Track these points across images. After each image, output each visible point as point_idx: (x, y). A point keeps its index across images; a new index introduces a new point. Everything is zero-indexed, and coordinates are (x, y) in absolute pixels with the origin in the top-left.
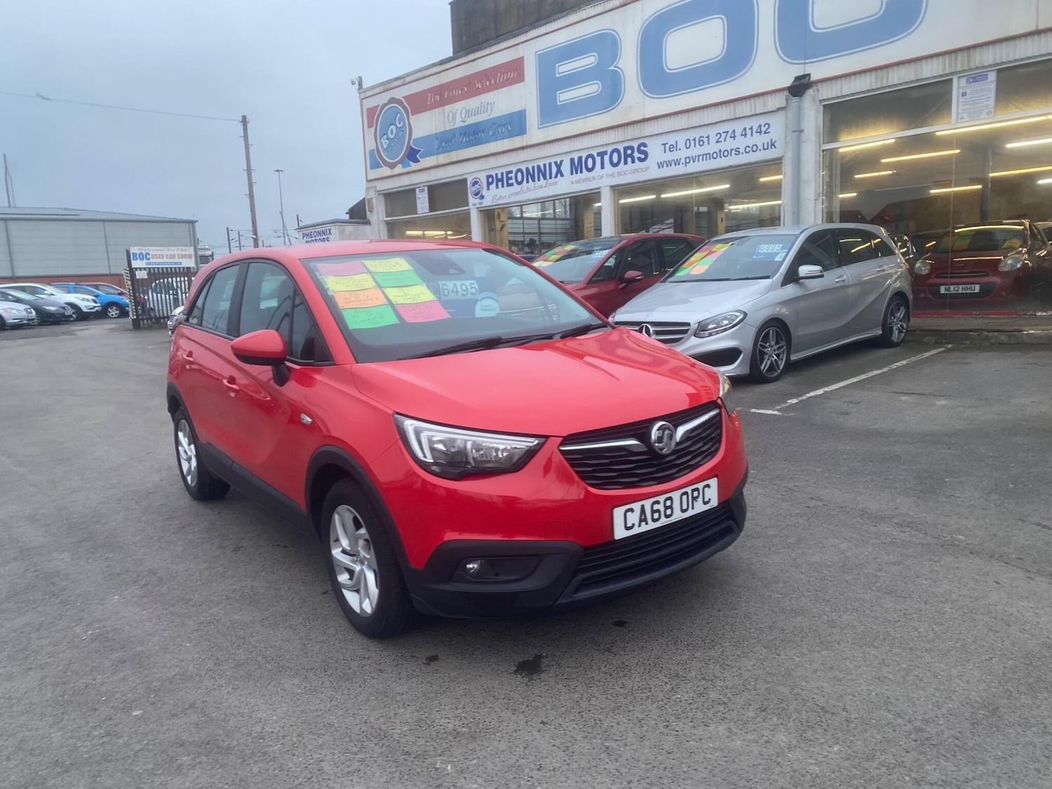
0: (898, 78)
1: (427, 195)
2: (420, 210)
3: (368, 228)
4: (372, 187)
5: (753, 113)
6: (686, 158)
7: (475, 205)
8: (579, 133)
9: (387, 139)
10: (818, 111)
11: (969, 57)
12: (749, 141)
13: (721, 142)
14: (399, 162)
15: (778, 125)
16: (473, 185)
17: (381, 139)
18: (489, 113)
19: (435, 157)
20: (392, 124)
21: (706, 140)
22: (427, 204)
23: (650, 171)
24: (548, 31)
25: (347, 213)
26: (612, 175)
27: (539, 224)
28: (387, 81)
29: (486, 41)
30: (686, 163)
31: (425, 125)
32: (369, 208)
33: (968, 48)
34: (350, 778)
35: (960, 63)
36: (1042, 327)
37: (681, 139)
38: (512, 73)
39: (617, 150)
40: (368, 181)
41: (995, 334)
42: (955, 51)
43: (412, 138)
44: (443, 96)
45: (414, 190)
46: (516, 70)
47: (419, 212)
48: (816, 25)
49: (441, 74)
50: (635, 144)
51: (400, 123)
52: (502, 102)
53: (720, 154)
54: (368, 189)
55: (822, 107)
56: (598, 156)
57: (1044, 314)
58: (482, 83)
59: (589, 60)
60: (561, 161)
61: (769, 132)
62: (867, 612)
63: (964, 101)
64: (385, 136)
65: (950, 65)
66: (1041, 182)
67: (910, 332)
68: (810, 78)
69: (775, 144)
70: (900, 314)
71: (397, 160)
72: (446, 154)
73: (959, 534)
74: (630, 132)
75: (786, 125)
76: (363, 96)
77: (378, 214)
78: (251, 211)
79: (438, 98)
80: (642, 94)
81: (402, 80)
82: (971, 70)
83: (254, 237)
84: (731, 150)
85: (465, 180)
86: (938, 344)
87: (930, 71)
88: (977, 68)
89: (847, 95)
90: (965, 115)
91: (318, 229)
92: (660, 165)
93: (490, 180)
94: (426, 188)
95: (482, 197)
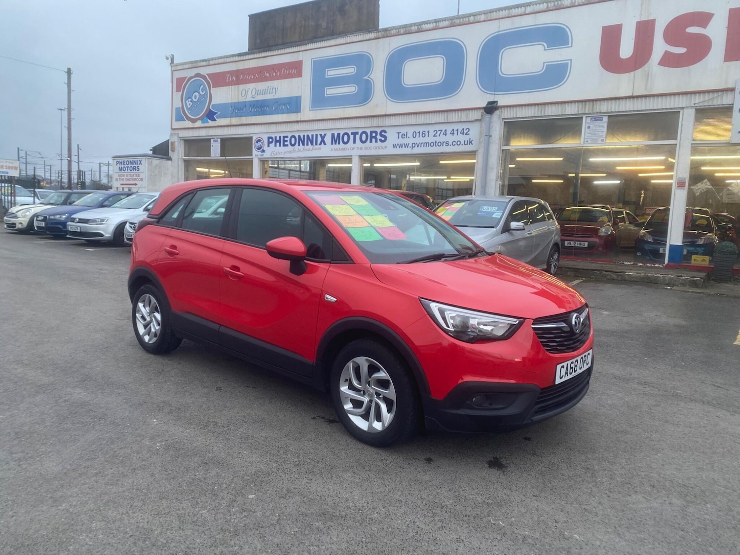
0: (552, 112)
1: (219, 145)
2: (213, 154)
3: (169, 162)
4: (175, 134)
5: (459, 120)
6: (413, 144)
11: (593, 105)
12: (456, 138)
14: (199, 119)
15: (475, 131)
16: (257, 142)
19: (229, 119)
20: (196, 92)
21: (427, 134)
22: (219, 151)
24: (322, 46)
26: (361, 148)
27: (289, 173)
29: (275, 45)
30: (412, 147)
31: (222, 96)
32: (171, 148)
33: (593, 100)
35: (588, 109)
36: (636, 272)
38: (294, 70)
39: (366, 133)
40: (173, 129)
41: (610, 273)
43: (212, 104)
44: (239, 78)
45: (210, 139)
46: (297, 68)
47: (211, 156)
48: (503, 72)
50: (379, 130)
51: (202, 92)
52: (283, 88)
53: (436, 144)
54: (172, 135)
55: (503, 123)
57: (628, 263)
58: (269, 73)
60: (325, 135)
61: (469, 134)
63: (589, 131)
64: (190, 100)
65: (582, 109)
66: (595, 182)
68: (497, 104)
69: (472, 142)
70: (556, 257)
71: (197, 117)
72: (237, 118)
74: (375, 122)
76: (174, 68)
77: (178, 153)
78: (68, 139)
79: (234, 78)
80: (386, 98)
81: (207, 62)
82: (593, 113)
83: (69, 159)
84: (443, 142)
85: (251, 138)
86: (577, 277)
87: (571, 110)
88: (597, 113)
90: (589, 140)
91: (130, 159)
92: (395, 146)
93: (270, 140)
95: (263, 151)
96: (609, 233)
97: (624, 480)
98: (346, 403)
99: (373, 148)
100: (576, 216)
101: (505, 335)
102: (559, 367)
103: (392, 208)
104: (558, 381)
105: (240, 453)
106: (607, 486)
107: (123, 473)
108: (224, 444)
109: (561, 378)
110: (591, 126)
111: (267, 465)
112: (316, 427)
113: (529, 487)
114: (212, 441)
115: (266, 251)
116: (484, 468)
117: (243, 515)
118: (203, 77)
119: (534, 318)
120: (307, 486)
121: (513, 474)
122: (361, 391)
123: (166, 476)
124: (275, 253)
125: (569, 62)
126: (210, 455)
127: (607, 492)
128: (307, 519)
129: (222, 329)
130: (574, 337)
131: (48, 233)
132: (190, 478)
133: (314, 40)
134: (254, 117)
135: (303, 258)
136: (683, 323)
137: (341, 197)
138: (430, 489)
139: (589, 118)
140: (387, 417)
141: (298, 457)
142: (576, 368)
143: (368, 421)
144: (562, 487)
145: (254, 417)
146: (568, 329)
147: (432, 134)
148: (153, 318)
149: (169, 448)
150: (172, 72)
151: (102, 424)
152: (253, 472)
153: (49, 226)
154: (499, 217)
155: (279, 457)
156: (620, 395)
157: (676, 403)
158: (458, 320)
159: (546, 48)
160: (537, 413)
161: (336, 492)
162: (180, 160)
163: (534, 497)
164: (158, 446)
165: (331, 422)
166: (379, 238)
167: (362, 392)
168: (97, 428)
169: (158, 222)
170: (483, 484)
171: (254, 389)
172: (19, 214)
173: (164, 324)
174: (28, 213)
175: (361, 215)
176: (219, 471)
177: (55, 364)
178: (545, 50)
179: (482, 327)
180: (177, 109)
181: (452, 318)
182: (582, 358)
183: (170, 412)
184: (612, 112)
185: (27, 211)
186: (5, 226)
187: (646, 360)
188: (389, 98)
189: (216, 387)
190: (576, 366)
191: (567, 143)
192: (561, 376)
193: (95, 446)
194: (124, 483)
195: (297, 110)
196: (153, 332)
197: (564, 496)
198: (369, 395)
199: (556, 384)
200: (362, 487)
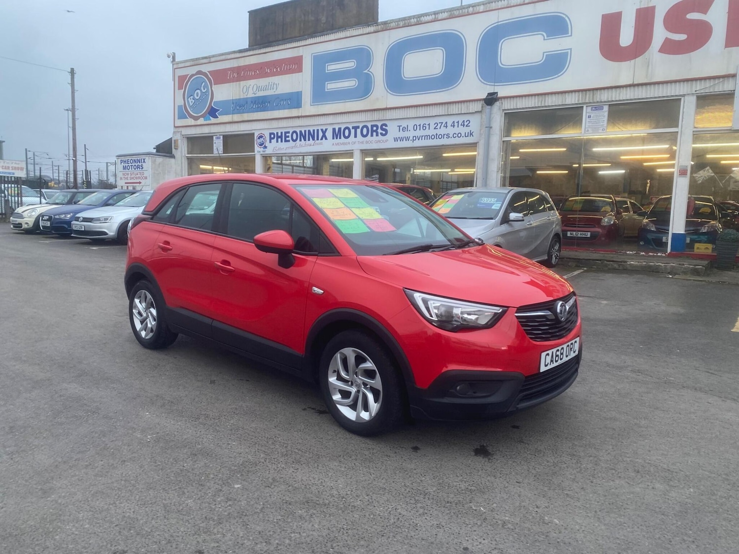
0: (552, 102)
1: (222, 142)
2: (215, 151)
3: (172, 160)
4: (179, 132)
6: (413, 137)
7: (260, 152)
8: (340, 112)
9: (193, 99)
10: (501, 116)
11: (593, 95)
13: (437, 129)
16: (259, 138)
17: (188, 98)
18: (275, 90)
23: (388, 142)
25: (154, 148)
26: (362, 143)
27: (293, 169)
28: (196, 59)
31: (223, 93)
32: (175, 146)
34: (424, 518)
35: (588, 98)
37: (411, 124)
40: (175, 127)
41: (611, 263)
42: (586, 90)
43: (214, 101)
44: (240, 74)
45: (212, 137)
46: (297, 64)
47: (214, 153)
48: (503, 63)
49: (241, 59)
50: (379, 124)
55: (504, 114)
56: (353, 129)
57: (631, 253)
59: (350, 64)
62: (653, 419)
64: (192, 97)
65: (582, 98)
66: (600, 173)
67: (561, 259)
70: (557, 247)
73: (670, 377)
74: (376, 116)
75: (481, 122)
76: (175, 66)
77: (182, 151)
81: (209, 59)
82: (594, 103)
83: (74, 159)
85: (254, 134)
86: (578, 267)
87: (571, 100)
88: (598, 102)
89: (520, 109)
90: (590, 129)
91: (134, 158)
92: (396, 140)
93: (272, 136)
94: (222, 137)
95: (265, 147)
96: (612, 223)
97: (609, 465)
98: (335, 394)
99: (374, 142)
100: (578, 207)
101: (489, 324)
102: (543, 355)
103: (381, 200)
104: (543, 369)
105: (229, 444)
106: (591, 471)
107: (113, 464)
108: (214, 436)
109: (546, 366)
110: (592, 115)
111: (255, 455)
112: (306, 418)
113: (513, 474)
114: (202, 433)
115: (254, 244)
116: (470, 456)
117: (228, 504)
118: (205, 74)
119: (518, 307)
120: (293, 475)
121: (499, 461)
122: (349, 381)
123: (155, 467)
124: (263, 247)
125: (569, 51)
126: (200, 446)
127: (591, 478)
128: (290, 507)
129: (215, 323)
130: (560, 325)
131: (54, 232)
132: (178, 469)
133: (314, 35)
134: (256, 113)
135: (290, 251)
136: (682, 311)
137: (330, 190)
138: (415, 477)
139: (590, 108)
140: (374, 406)
141: (286, 447)
142: (562, 356)
143: (356, 411)
144: (546, 474)
145: (245, 409)
146: (553, 317)
147: (432, 126)
148: (149, 314)
149: (159, 441)
150: (174, 70)
151: (95, 418)
152: (240, 463)
153: (54, 225)
154: (498, 208)
155: (267, 448)
156: (611, 383)
157: (668, 390)
158: (443, 309)
159: (546, 38)
160: (522, 400)
161: (321, 480)
162: (183, 158)
163: (517, 484)
164: (148, 439)
165: (321, 412)
166: (366, 230)
167: (350, 383)
168: (90, 421)
169: (152, 219)
170: (468, 472)
171: (247, 382)
172: (25, 214)
173: (159, 319)
174: (34, 213)
175: (349, 208)
176: (207, 462)
177: (52, 361)
178: (544, 39)
179: (466, 316)
180: (180, 107)
181: (435, 308)
182: (568, 346)
183: (163, 405)
184: (613, 101)
185: (33, 211)
186: (12, 226)
187: (642, 348)
188: (390, 92)
189: (209, 380)
190: (562, 354)
191: (568, 133)
192: (546, 364)
193: (87, 439)
194: (113, 474)
195: (298, 105)
196: (149, 328)
197: (547, 482)
198: (356, 385)
199: (541, 371)
200: (347, 476)
